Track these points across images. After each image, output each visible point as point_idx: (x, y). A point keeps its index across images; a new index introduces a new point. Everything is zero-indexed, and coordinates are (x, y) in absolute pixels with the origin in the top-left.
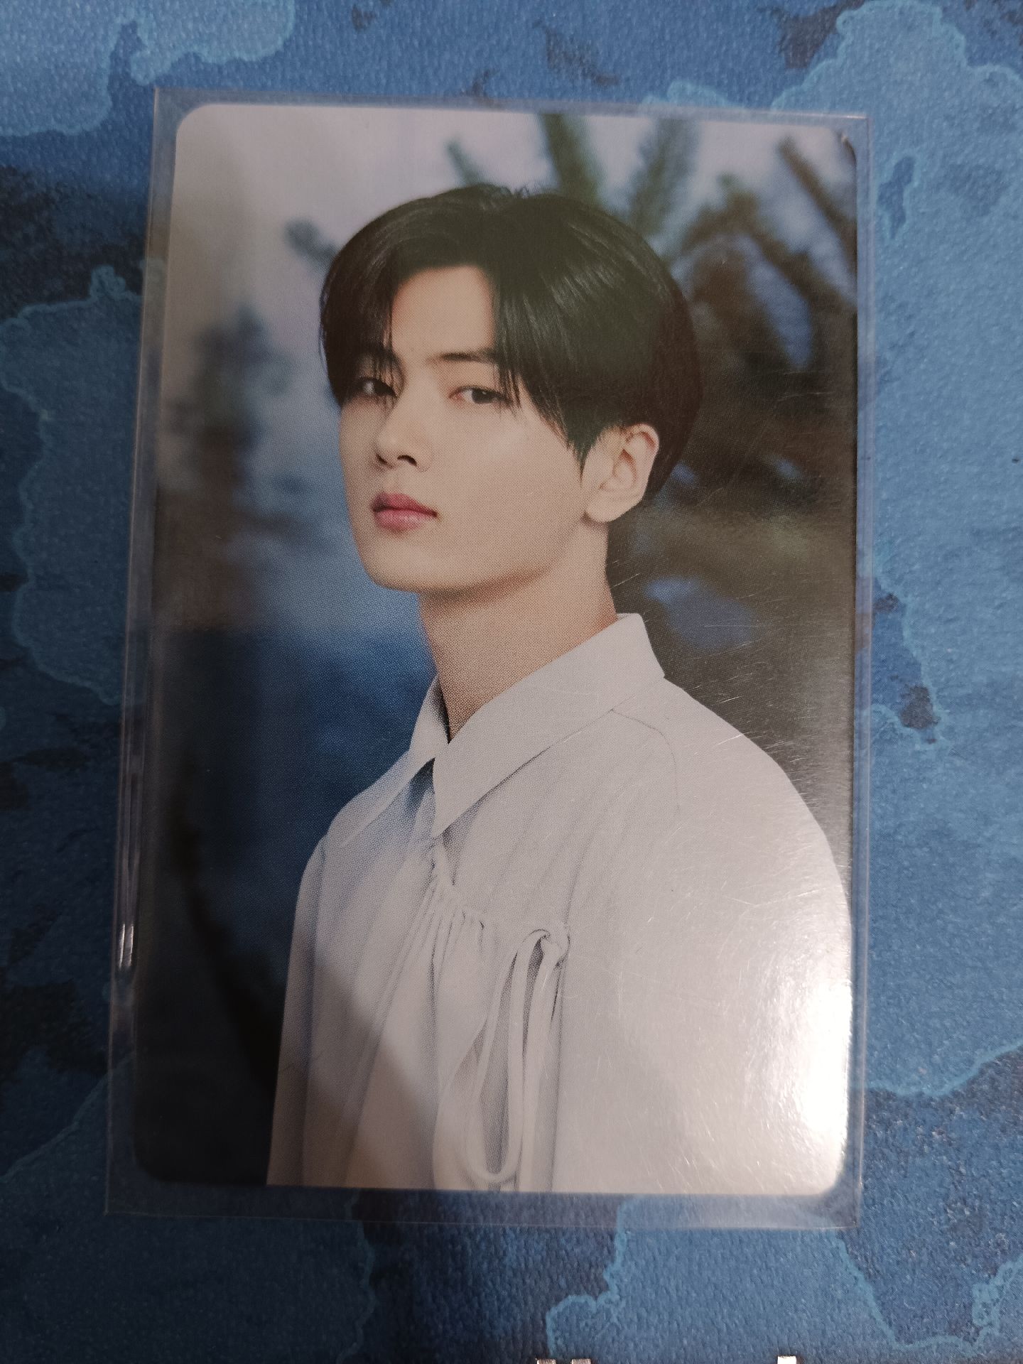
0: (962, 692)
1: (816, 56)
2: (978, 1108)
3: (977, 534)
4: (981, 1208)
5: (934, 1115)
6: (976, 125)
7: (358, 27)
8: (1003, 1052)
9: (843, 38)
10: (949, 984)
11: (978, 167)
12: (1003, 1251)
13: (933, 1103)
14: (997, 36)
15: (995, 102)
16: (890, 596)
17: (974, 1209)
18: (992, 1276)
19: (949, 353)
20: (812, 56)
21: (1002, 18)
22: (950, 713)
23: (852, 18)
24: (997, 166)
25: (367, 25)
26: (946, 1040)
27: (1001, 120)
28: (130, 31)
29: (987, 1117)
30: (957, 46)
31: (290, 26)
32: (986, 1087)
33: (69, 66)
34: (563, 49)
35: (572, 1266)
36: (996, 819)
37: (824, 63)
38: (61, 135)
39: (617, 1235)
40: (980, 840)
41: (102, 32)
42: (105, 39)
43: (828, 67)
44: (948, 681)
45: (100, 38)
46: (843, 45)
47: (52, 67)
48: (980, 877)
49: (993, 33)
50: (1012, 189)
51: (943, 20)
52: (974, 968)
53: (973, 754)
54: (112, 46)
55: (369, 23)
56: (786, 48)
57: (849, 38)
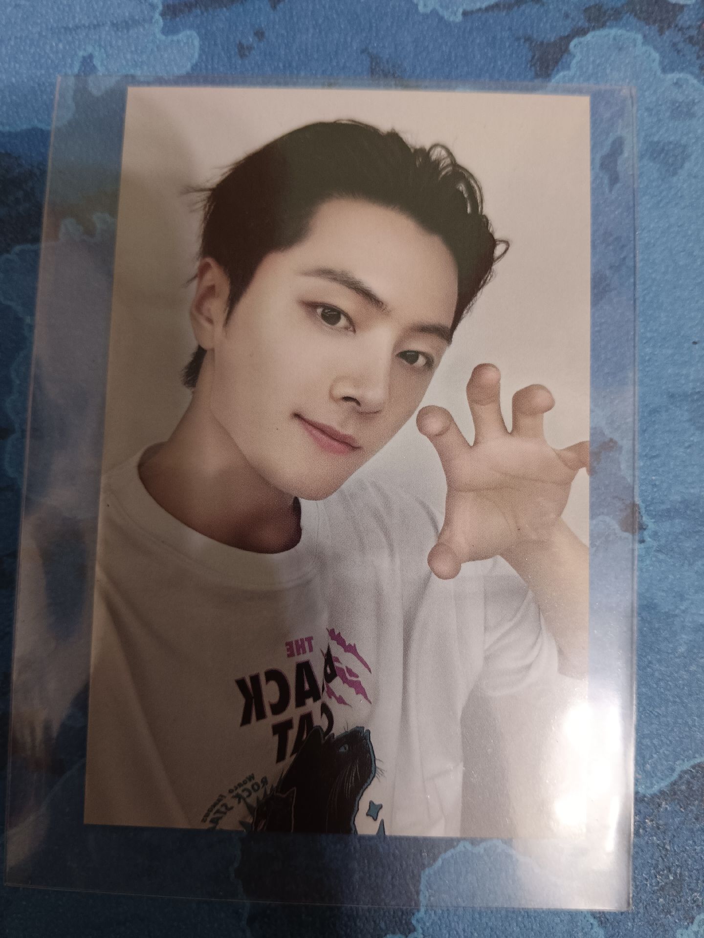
0: (663, 507)
1: (556, 69)
2: (678, 803)
3: (672, 396)
4: (681, 874)
5: (647, 808)
6: (668, 114)
7: (242, 56)
8: (696, 762)
9: (574, 56)
10: (656, 714)
11: (670, 143)
12: (698, 906)
13: (645, 799)
14: (681, 54)
15: (680, 98)
16: (611, 440)
17: (676, 875)
18: (690, 924)
19: (650, 271)
20: (553, 70)
21: (684, 41)
22: (654, 522)
23: (580, 43)
24: (683, 142)
25: (248, 54)
26: (655, 754)
27: (685, 110)
28: (89, 61)
29: (685, 809)
30: (654, 61)
31: (196, 55)
32: (683, 787)
33: (48, 84)
34: (382, 68)
35: (389, 913)
36: (688, 596)
37: (561, 74)
38: (42, 130)
39: (421, 893)
40: (677, 612)
41: (69, 61)
42: (71, 66)
43: (564, 76)
44: (653, 499)
45: (68, 65)
46: (574, 62)
47: (36, 86)
48: (678, 638)
49: (678, 52)
50: (693, 157)
51: (643, 44)
52: (674, 702)
53: (671, 551)
54: (76, 70)
55: (249, 53)
56: (535, 65)
57: (578, 57)
